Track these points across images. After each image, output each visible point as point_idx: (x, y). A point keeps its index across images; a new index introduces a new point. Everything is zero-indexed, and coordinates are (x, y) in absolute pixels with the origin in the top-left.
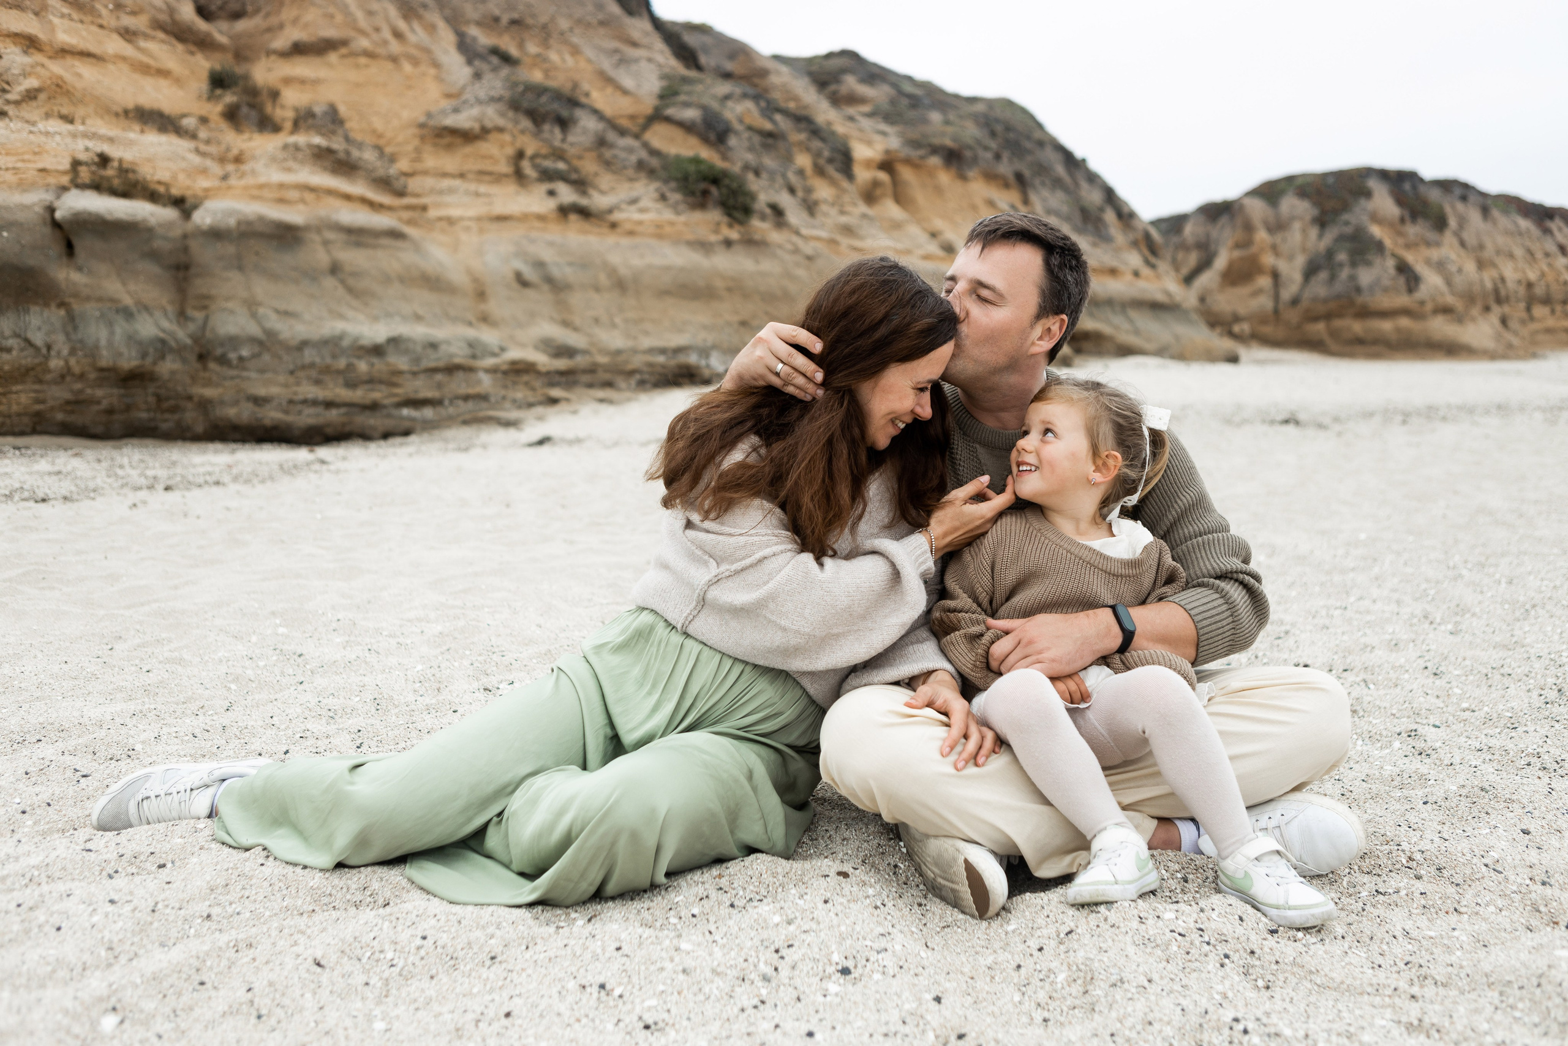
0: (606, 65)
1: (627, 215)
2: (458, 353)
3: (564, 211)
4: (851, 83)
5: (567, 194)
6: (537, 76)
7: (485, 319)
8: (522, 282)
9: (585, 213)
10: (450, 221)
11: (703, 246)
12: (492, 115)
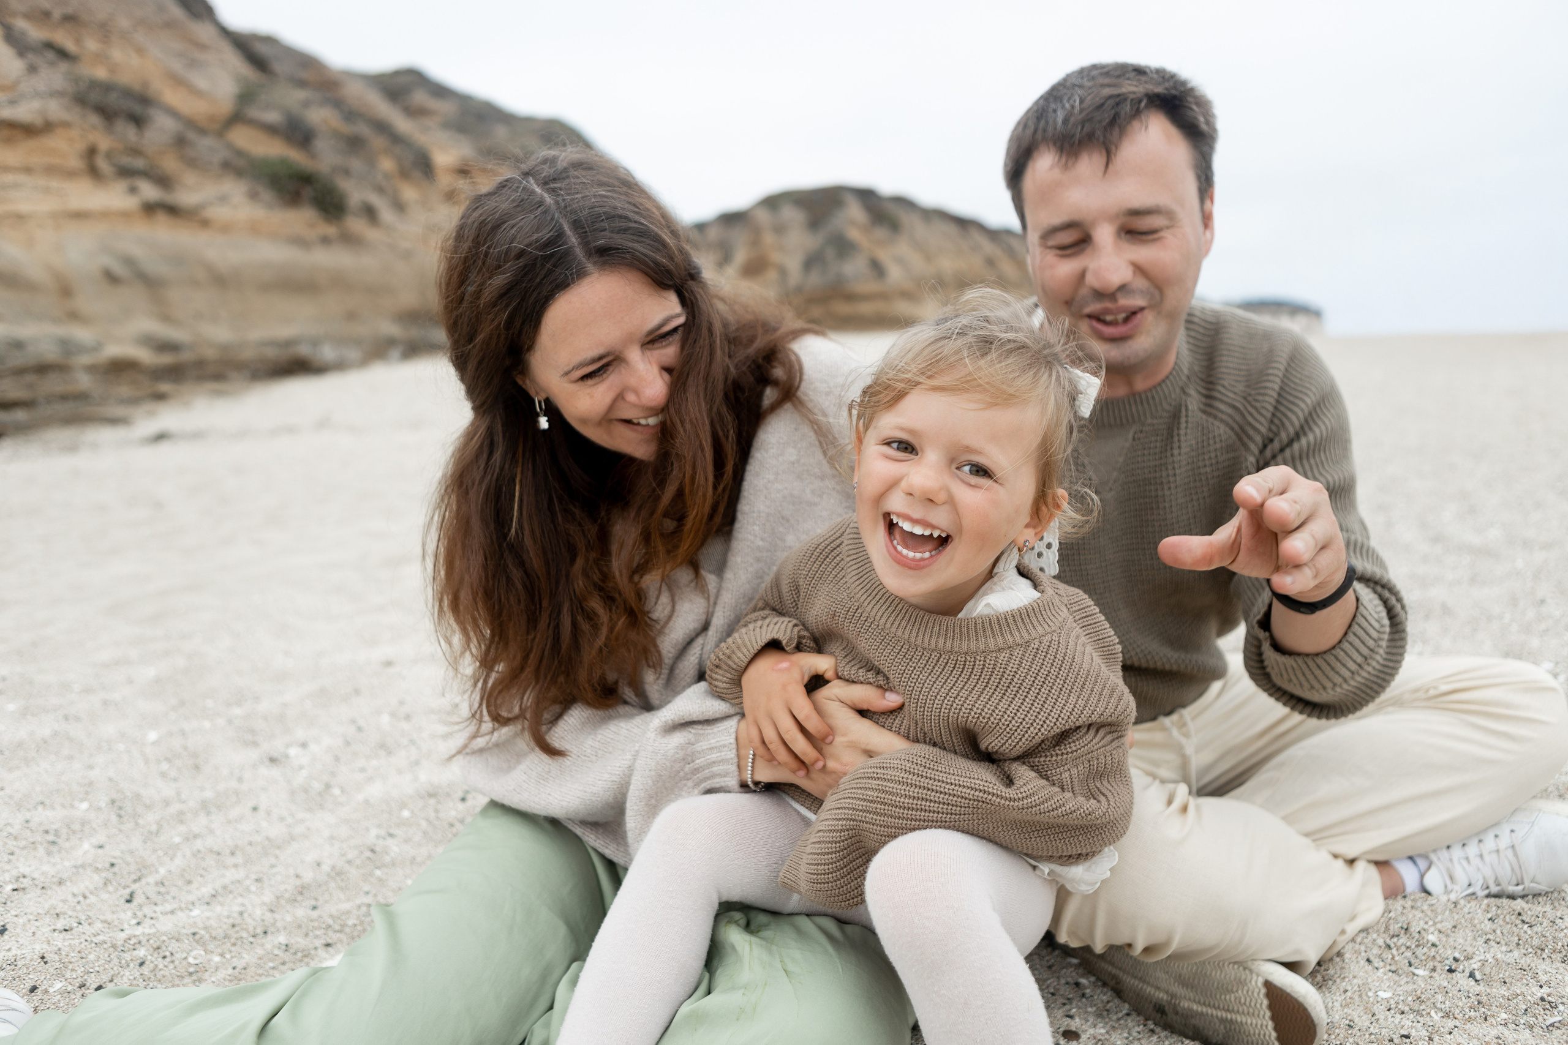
0: (177, 66)
1: (219, 213)
2: (49, 352)
3: (150, 209)
4: (420, 97)
5: (149, 191)
6: (101, 73)
7: (74, 316)
8: (111, 278)
9: (173, 211)
10: (20, 218)
11: (301, 242)
12: (56, 109)
